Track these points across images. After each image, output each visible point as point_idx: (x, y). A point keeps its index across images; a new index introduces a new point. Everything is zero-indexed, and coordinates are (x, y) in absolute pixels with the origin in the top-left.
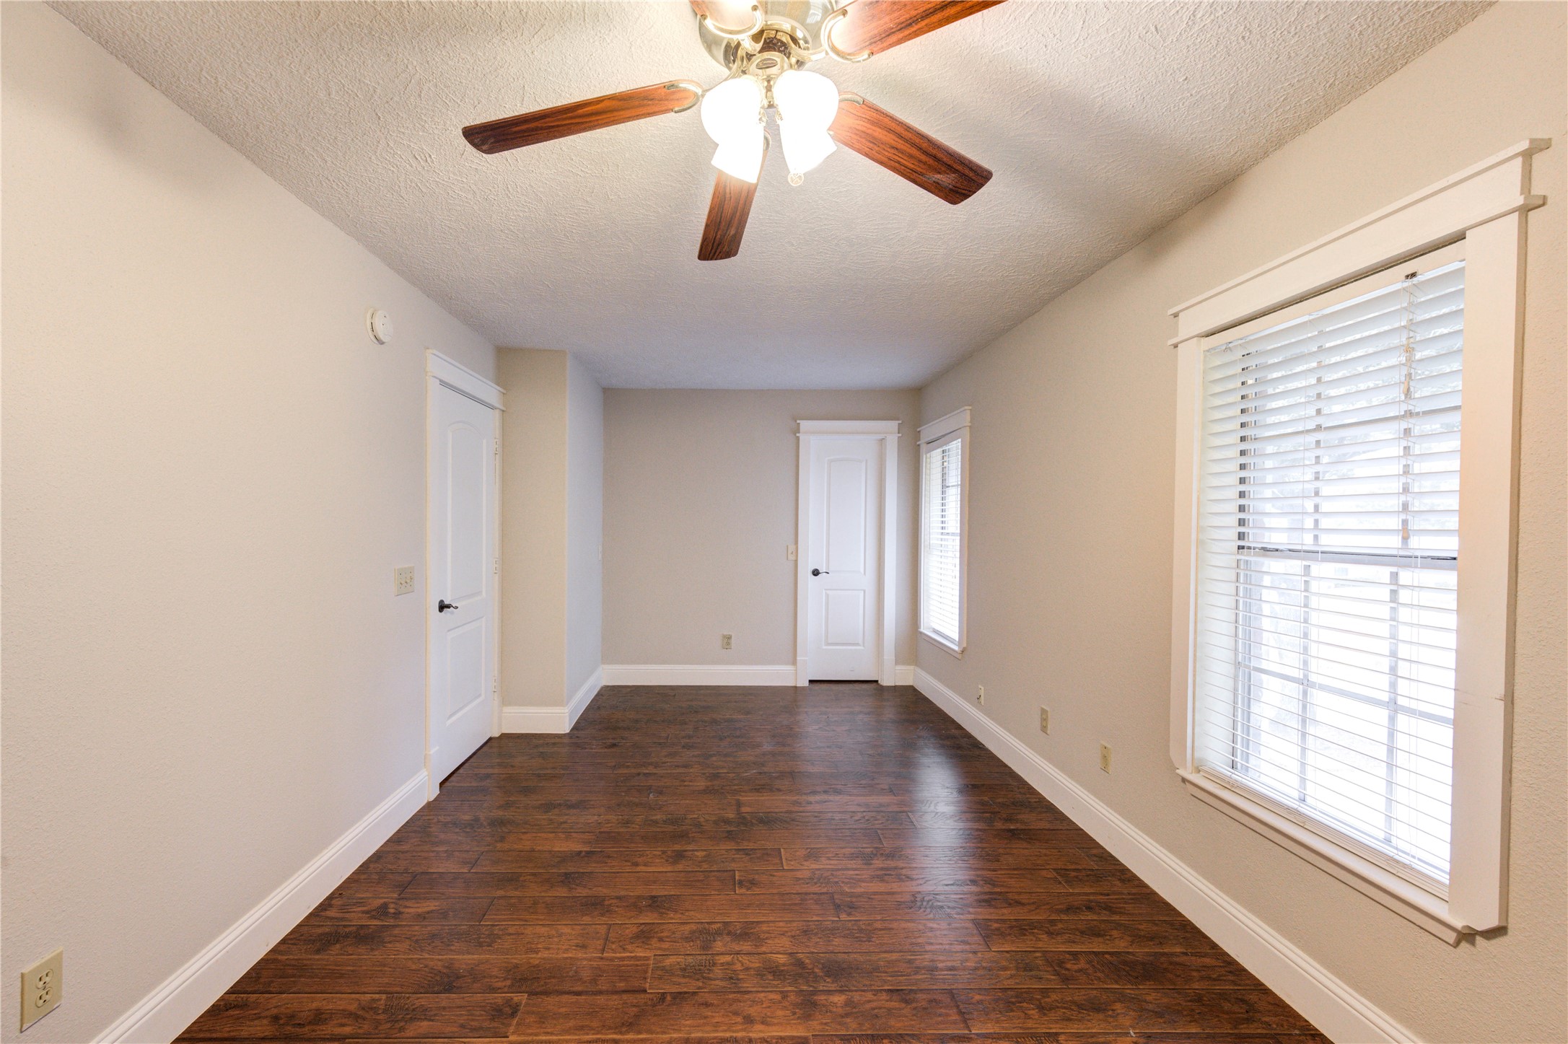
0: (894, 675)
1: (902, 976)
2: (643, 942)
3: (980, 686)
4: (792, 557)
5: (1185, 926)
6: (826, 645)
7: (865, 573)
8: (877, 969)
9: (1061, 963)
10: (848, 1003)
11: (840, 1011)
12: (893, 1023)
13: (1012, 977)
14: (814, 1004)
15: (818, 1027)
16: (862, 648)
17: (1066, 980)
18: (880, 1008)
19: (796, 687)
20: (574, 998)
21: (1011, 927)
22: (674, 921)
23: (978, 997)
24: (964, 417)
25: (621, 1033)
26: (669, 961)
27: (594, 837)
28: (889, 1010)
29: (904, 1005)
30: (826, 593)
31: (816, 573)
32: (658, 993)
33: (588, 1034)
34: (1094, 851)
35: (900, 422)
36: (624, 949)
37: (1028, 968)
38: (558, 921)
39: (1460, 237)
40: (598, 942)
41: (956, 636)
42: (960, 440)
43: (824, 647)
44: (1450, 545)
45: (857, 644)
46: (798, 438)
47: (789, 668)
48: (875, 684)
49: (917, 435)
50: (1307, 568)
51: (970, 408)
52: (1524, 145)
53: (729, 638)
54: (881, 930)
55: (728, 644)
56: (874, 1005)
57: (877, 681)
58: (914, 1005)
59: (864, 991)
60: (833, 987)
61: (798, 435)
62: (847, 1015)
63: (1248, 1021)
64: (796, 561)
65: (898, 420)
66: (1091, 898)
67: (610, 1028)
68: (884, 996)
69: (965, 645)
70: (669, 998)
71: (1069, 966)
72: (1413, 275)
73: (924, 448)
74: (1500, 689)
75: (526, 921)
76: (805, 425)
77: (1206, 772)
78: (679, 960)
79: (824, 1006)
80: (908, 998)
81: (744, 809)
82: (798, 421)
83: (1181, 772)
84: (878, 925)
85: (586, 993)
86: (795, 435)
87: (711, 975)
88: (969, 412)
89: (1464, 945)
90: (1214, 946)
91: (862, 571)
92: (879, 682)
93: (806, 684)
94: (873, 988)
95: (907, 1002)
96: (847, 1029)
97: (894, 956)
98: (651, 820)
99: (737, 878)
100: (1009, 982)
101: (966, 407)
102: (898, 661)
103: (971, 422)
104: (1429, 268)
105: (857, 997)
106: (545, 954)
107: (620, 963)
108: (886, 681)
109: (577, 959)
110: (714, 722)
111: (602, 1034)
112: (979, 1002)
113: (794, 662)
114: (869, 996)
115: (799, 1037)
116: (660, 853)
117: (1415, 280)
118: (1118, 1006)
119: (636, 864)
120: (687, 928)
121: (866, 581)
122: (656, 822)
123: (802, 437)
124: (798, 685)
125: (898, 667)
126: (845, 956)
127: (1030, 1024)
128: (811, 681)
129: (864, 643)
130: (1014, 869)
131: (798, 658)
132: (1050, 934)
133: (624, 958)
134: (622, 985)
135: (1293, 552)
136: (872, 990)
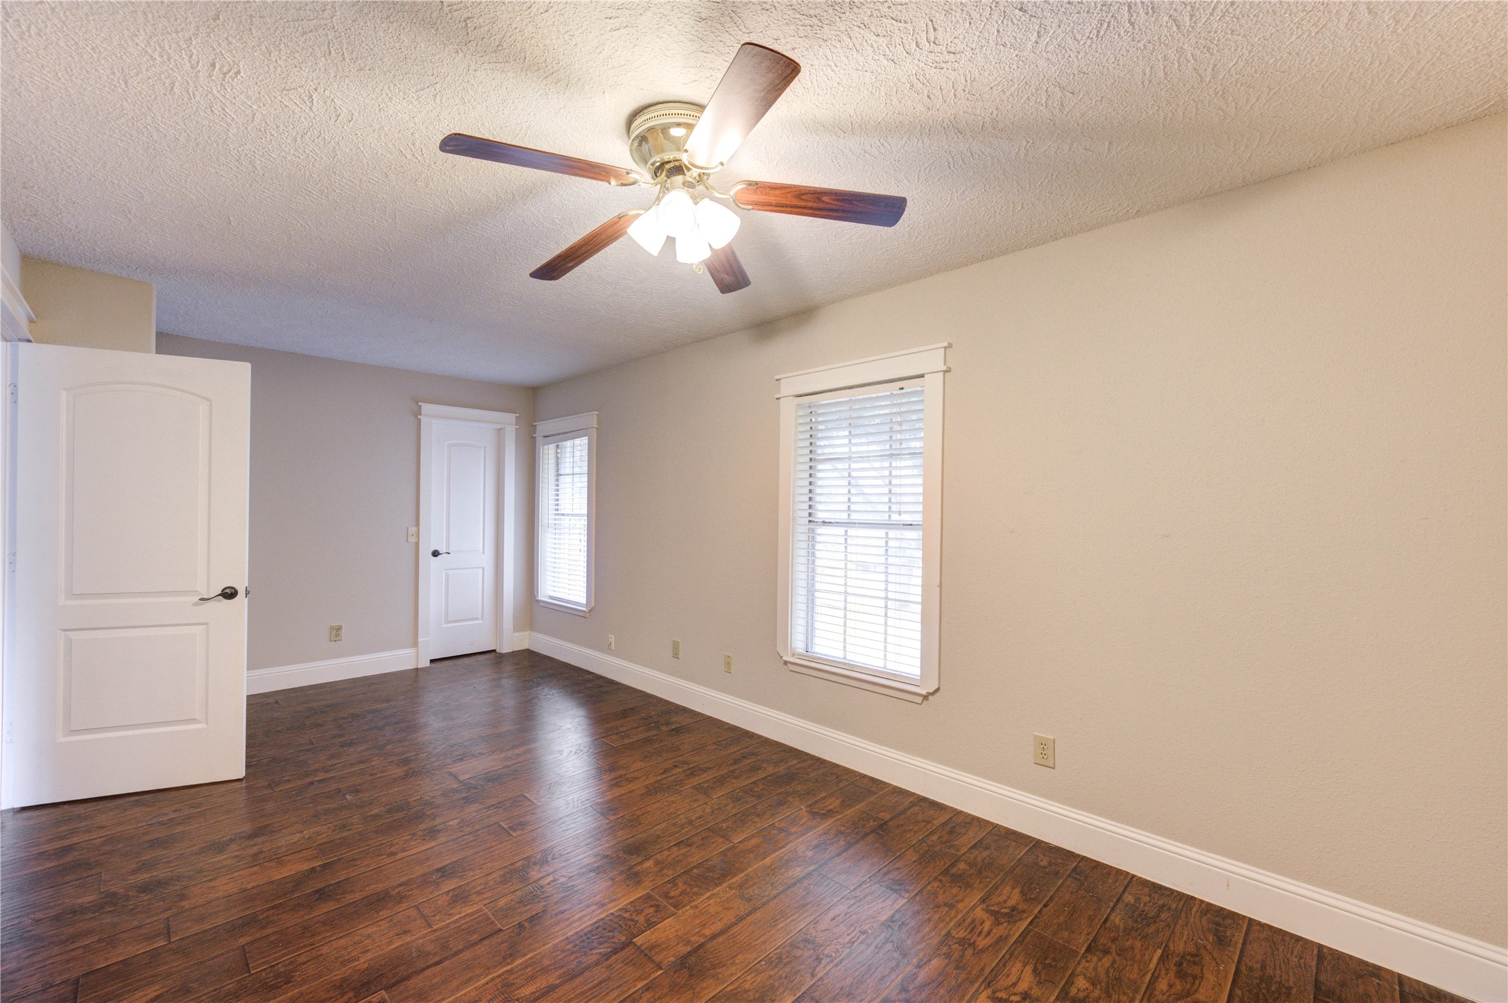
0: (512, 641)
1: (676, 834)
2: (464, 902)
3: (610, 636)
4: (413, 540)
5: (790, 749)
6: (446, 623)
7: (484, 553)
8: (658, 837)
9: (751, 790)
10: (657, 863)
11: (655, 869)
12: (692, 860)
13: (734, 807)
14: (636, 874)
15: (651, 884)
16: (481, 621)
17: (759, 797)
18: (677, 856)
19: (417, 669)
20: (439, 967)
21: (714, 783)
22: (476, 877)
23: (725, 825)
24: (591, 419)
25: (508, 964)
26: (502, 903)
27: (315, 852)
28: (683, 854)
29: (689, 848)
30: (446, 573)
31: (436, 554)
32: (515, 925)
33: (480, 981)
34: (726, 727)
35: (518, 415)
36: (450, 915)
37: (738, 799)
38: (352, 928)
39: (922, 376)
40: (418, 922)
41: (584, 601)
42: (587, 438)
43: (444, 626)
44: (918, 518)
45: (477, 619)
46: (419, 421)
47: (409, 652)
48: (494, 653)
49: (533, 429)
50: (846, 531)
51: (597, 413)
52: (946, 344)
53: (339, 628)
54: (642, 815)
55: (338, 635)
56: (673, 856)
57: (494, 651)
58: (696, 845)
59: (661, 852)
60: (640, 859)
61: (419, 417)
62: (662, 869)
63: (840, 781)
64: (417, 544)
65: (515, 413)
66: (742, 751)
67: (495, 967)
68: (675, 849)
69: (593, 605)
70: (526, 924)
71: (756, 790)
72: (902, 389)
73: (539, 440)
74: (938, 582)
75: (312, 945)
76: (426, 407)
77: (797, 655)
78: (510, 898)
79: (643, 872)
80: (688, 843)
81: (462, 778)
82: (420, 404)
83: (785, 658)
84: (638, 813)
85: (447, 958)
86: (416, 416)
87: (547, 895)
88: (595, 416)
89: (925, 702)
90: (808, 754)
91: (481, 549)
92: (498, 651)
93: (428, 664)
94: (664, 848)
95: (690, 845)
96: (668, 876)
97: (663, 825)
98: (372, 816)
99: (505, 826)
100: (734, 810)
101: (595, 412)
102: (517, 628)
103: (597, 424)
104: (910, 386)
105: (658, 856)
106: (369, 956)
107: (457, 925)
108: (505, 649)
109: (408, 943)
110: (354, 716)
111: (492, 973)
112: (727, 828)
113: (415, 644)
114: (666, 853)
115: (644, 895)
116: (410, 837)
117: (903, 391)
118: (789, 798)
119: (395, 854)
120: (495, 875)
121: (486, 559)
122: (377, 816)
123: (424, 420)
124: (419, 667)
125: (517, 634)
126: (633, 839)
127: (759, 825)
128: (432, 661)
129: (482, 617)
130: (693, 751)
131: (419, 640)
132: (736, 778)
133: (457, 920)
134: (475, 937)
135: (838, 524)
136: (665, 850)
